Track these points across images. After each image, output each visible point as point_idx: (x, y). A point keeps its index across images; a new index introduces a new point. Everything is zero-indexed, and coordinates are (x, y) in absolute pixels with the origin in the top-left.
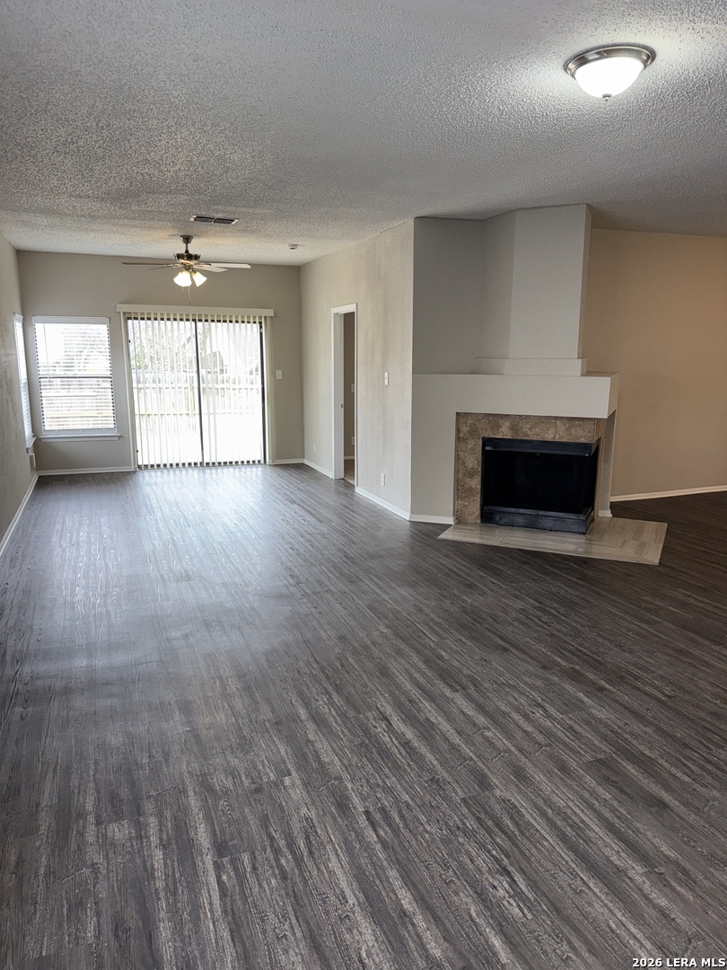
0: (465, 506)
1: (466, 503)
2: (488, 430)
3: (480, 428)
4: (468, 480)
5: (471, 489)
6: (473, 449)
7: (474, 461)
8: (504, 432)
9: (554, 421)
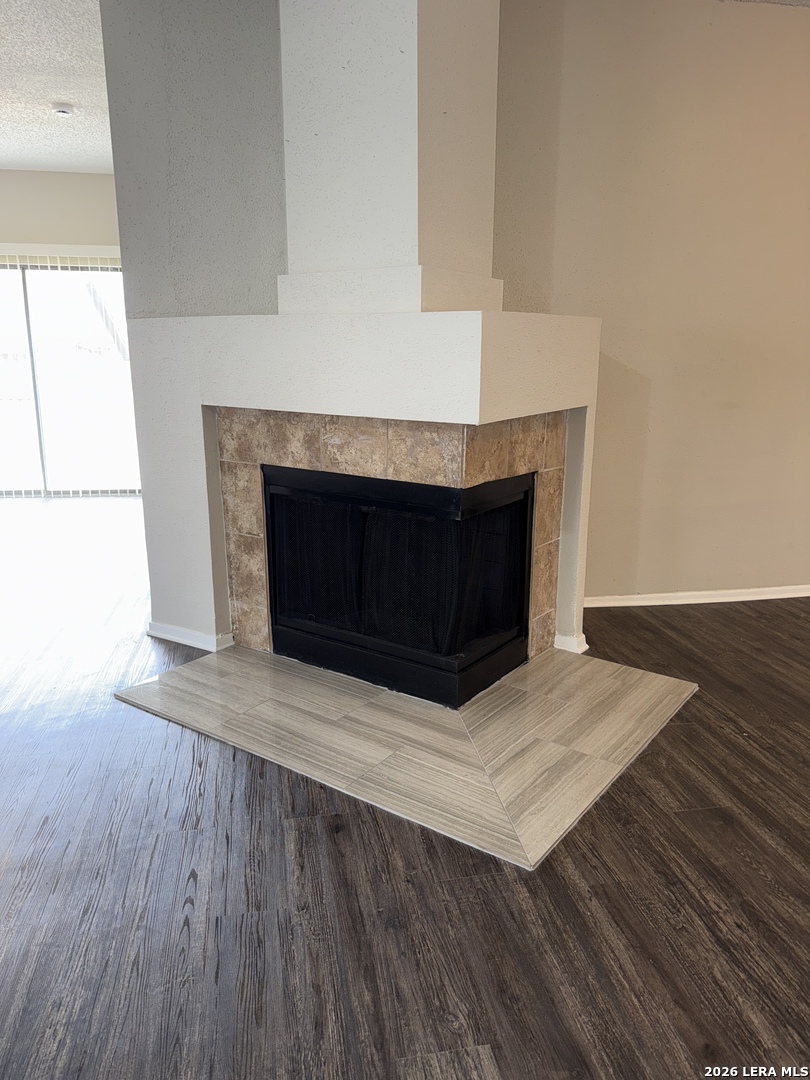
0: (245, 613)
1: (246, 607)
2: (269, 449)
3: (255, 442)
4: (245, 557)
5: (250, 578)
6: (247, 490)
7: (251, 516)
8: (296, 456)
9: (382, 430)
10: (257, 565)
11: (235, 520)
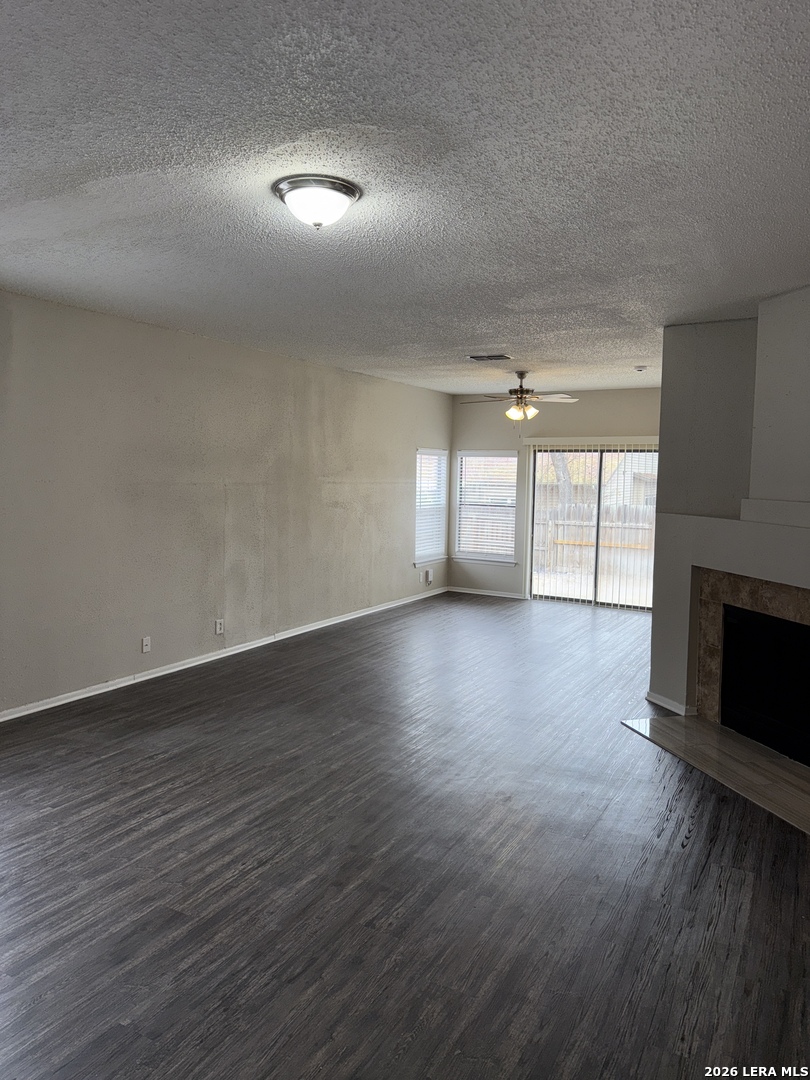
0: (705, 695)
1: (707, 692)
2: (729, 595)
3: (721, 590)
4: (709, 660)
5: (710, 673)
6: (714, 618)
7: (714, 634)
8: (744, 601)
10: (715, 665)
11: (705, 636)
